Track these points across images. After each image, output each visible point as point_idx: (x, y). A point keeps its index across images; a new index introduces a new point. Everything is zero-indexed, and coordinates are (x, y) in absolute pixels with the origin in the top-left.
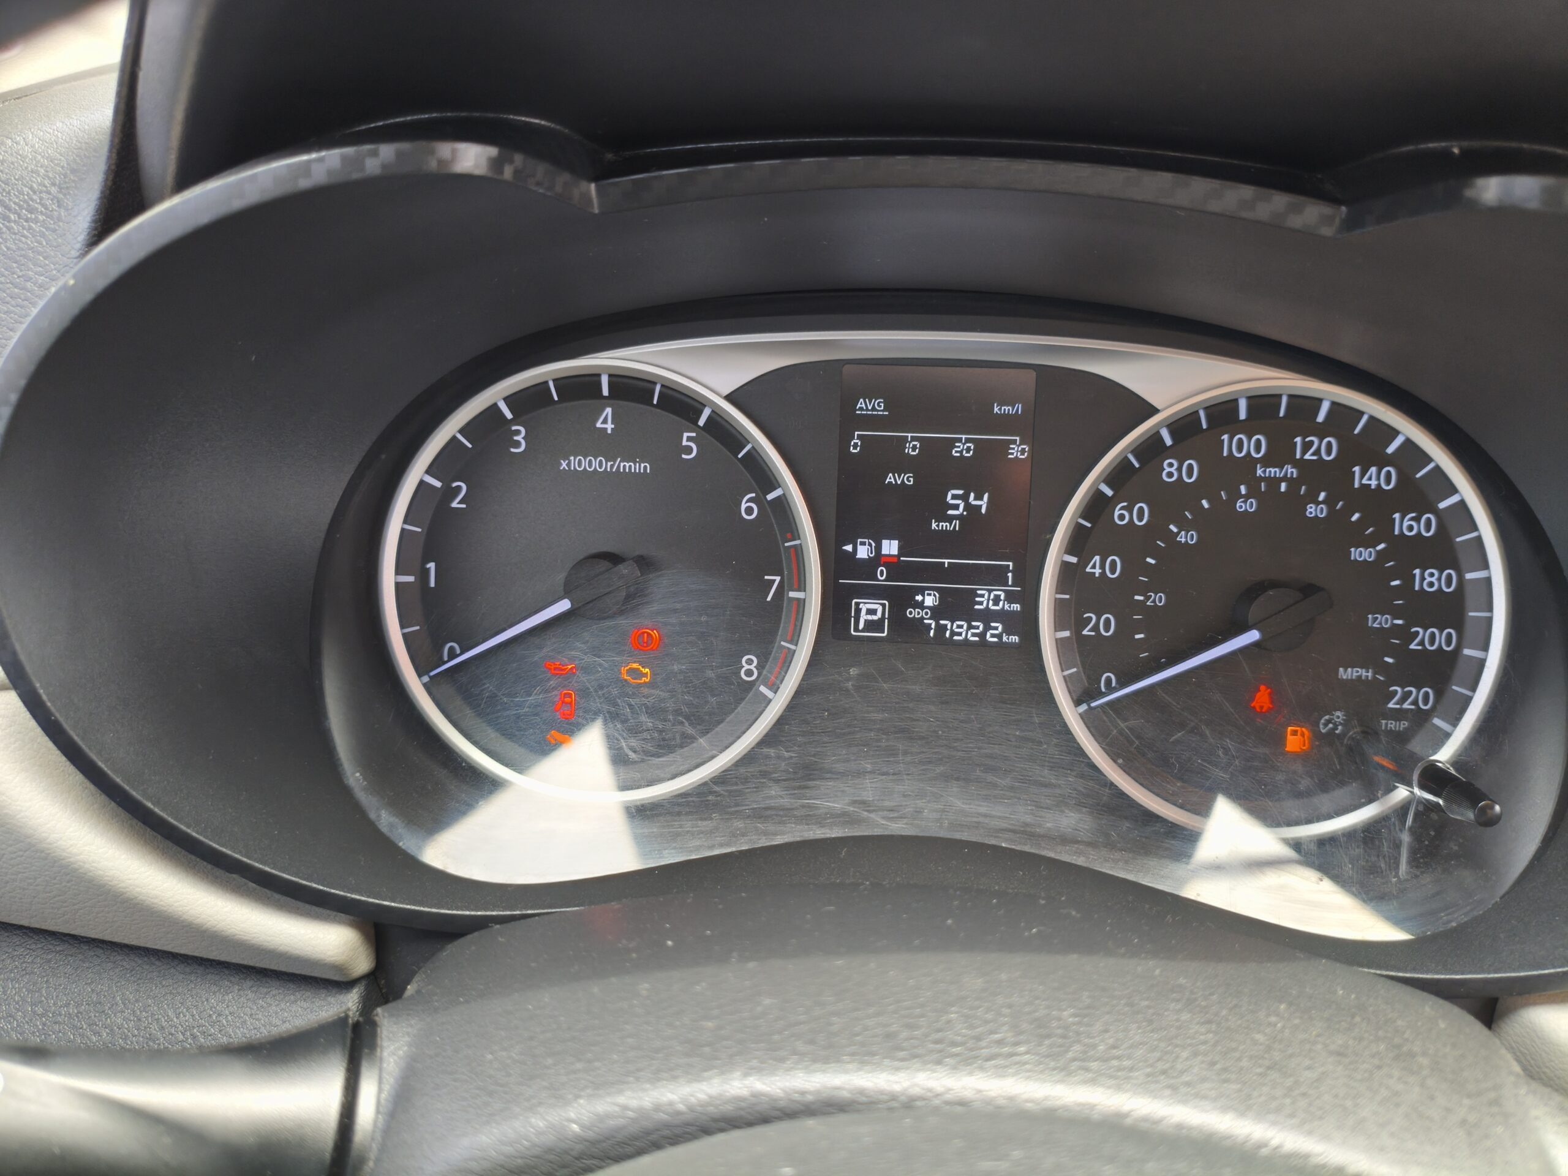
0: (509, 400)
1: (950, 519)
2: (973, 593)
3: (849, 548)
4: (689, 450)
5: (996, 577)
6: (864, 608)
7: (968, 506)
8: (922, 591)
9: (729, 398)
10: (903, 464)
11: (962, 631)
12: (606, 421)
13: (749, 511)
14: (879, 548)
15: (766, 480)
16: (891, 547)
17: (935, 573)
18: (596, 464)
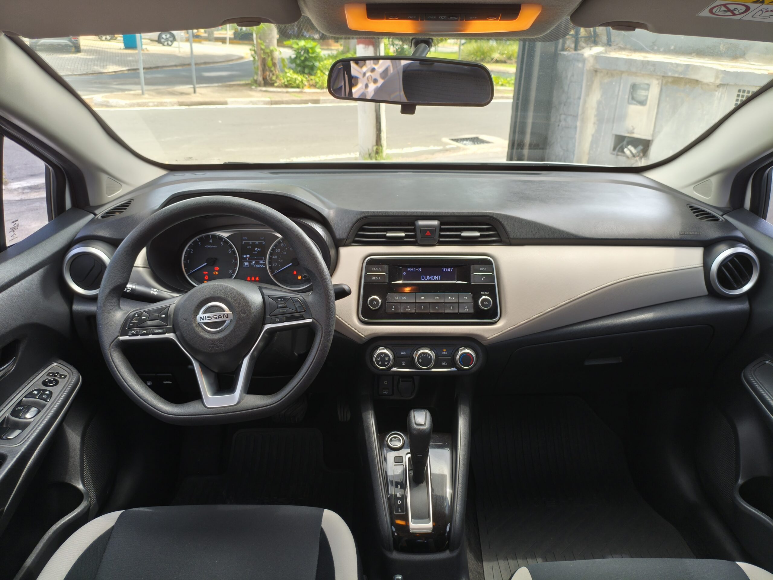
0: (198, 239)
1: (256, 252)
2: (259, 261)
3: (243, 256)
4: (222, 244)
5: (262, 259)
6: (245, 264)
7: (258, 250)
8: (252, 261)
9: (227, 238)
10: (249, 245)
11: (258, 266)
12: (211, 241)
13: (230, 252)
14: (247, 256)
15: (232, 248)
16: (248, 256)
17: (254, 259)
18: (210, 246)
